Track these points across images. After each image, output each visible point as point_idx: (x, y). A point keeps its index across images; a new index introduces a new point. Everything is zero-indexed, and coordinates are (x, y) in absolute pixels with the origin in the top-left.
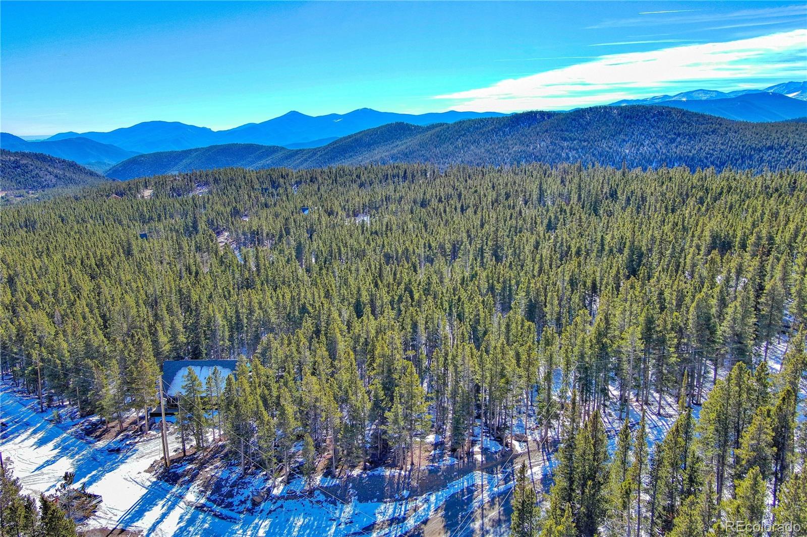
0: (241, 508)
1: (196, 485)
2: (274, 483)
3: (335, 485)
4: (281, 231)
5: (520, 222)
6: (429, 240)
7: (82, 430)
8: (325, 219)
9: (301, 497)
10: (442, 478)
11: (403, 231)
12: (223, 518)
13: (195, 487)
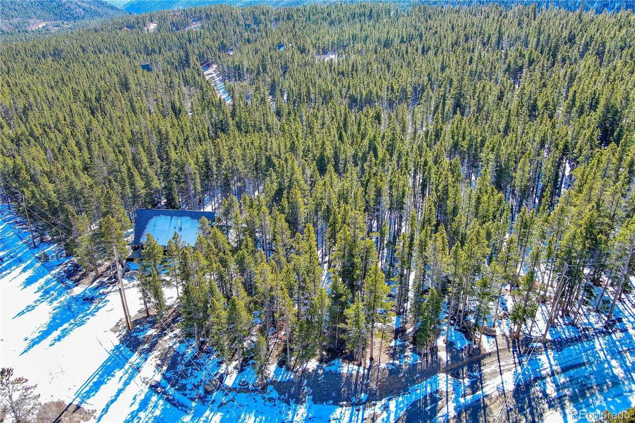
0: (194, 394)
1: (154, 356)
2: (227, 368)
3: (289, 380)
4: (259, 67)
5: (480, 66)
6: (392, 83)
7: (65, 271)
8: (298, 56)
9: (253, 391)
10: (403, 380)
11: (368, 72)
12: (174, 405)
13: (153, 360)
